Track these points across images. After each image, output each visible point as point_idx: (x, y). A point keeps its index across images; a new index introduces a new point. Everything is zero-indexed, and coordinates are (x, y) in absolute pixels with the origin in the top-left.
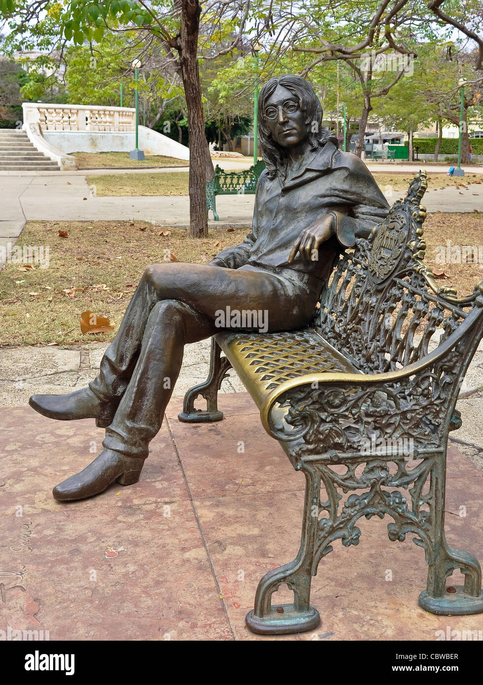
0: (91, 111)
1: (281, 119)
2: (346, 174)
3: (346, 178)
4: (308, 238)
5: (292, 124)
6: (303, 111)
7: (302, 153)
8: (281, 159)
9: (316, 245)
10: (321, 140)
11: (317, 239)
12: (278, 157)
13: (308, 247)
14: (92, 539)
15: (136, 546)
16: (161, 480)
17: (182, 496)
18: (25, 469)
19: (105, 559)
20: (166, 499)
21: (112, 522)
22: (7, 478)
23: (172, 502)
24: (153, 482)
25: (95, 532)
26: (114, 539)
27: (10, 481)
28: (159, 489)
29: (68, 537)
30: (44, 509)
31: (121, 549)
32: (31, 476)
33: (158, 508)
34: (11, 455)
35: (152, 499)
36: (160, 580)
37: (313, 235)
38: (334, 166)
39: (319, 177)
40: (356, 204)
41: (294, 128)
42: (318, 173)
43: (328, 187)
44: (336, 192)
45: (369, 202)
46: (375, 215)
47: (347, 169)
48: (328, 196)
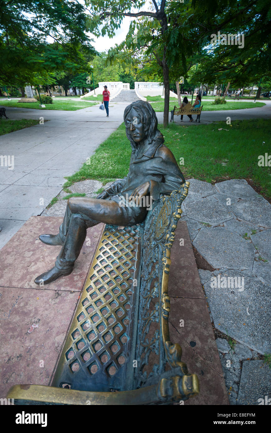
2: (161, 160)
3: (161, 162)
4: (137, 194)
5: (137, 131)
6: (143, 124)
10: (154, 138)
12: (135, 145)
14: (32, 315)
15: (43, 325)
16: (78, 275)
17: (79, 288)
18: (42, 257)
19: (27, 333)
20: (73, 290)
21: (46, 302)
22: (33, 262)
23: (74, 292)
24: (75, 275)
25: (36, 309)
26: (39, 317)
27: (33, 264)
28: (74, 281)
29: (26, 310)
30: (31, 286)
31: (37, 326)
32: (41, 262)
33: (67, 295)
34: (43, 246)
35: (68, 288)
36: (36, 358)
37: (139, 193)
38: (156, 155)
39: (149, 160)
40: (166, 175)
41: (138, 133)
42: (148, 158)
43: (152, 165)
44: (156, 169)
45: (172, 175)
46: (174, 182)
47: (162, 158)
48: (151, 170)
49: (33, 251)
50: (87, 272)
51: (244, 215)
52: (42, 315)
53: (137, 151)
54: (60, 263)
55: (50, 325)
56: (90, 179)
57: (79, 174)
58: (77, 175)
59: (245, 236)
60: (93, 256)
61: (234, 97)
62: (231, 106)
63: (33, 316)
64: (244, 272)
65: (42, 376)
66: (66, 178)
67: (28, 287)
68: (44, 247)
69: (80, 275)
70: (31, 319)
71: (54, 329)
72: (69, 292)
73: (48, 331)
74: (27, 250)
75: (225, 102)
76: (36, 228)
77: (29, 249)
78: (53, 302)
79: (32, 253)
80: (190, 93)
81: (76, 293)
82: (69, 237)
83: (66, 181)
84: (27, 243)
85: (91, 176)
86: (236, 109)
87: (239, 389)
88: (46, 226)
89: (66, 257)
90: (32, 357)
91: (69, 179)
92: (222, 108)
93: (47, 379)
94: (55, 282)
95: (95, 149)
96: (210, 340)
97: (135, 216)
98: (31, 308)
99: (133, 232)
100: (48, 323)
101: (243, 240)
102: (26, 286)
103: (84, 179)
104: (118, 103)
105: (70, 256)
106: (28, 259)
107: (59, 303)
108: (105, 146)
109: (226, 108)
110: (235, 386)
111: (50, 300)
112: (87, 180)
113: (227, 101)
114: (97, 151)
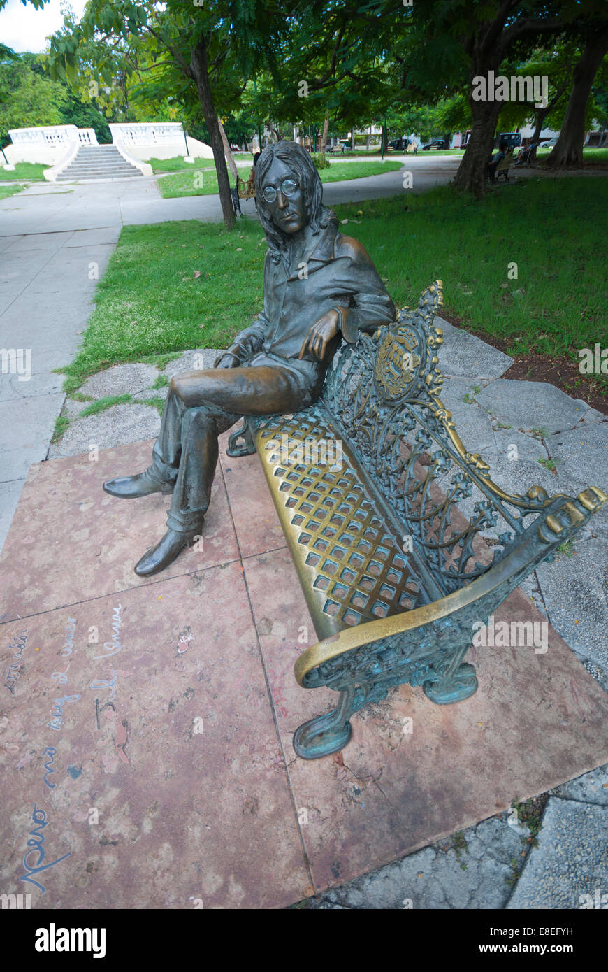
0: (155, 127)
1: (281, 205)
2: (348, 263)
3: (349, 267)
4: (316, 337)
5: (292, 208)
6: (303, 190)
7: (304, 238)
8: (284, 244)
9: (324, 345)
10: (322, 222)
11: (325, 339)
12: (281, 242)
13: (316, 347)
14: (167, 626)
15: (202, 631)
16: (217, 536)
17: (233, 556)
18: (115, 531)
19: (178, 654)
20: (222, 562)
21: (182, 598)
22: (103, 544)
23: (226, 565)
24: (212, 539)
25: (169, 615)
26: (184, 624)
27: (105, 548)
28: (216, 548)
29: (149, 625)
30: (130, 585)
31: (190, 638)
32: (120, 539)
33: (216, 574)
34: (105, 512)
35: (212, 563)
36: (223, 680)
37: (320, 334)
38: (337, 255)
39: (322, 267)
40: (357, 292)
41: (295, 213)
42: (321, 264)
43: (330, 278)
44: (339, 283)
45: (369, 291)
46: (375, 304)
47: (349, 257)
48: (331, 287)
49: (88, 525)
50: (231, 526)
51: (452, 368)
52: (188, 619)
53: (286, 255)
54: (181, 520)
55: (214, 626)
56: (123, 362)
57: (89, 357)
58: (83, 359)
59: (466, 399)
60: (226, 498)
61: (339, 153)
62: (343, 172)
63: (172, 627)
64: (487, 450)
65: (251, 699)
66: (58, 371)
67: (125, 588)
68: (109, 513)
69: (222, 535)
70: (170, 633)
71: (227, 630)
72: (218, 568)
73: (218, 636)
74: (72, 529)
75: (328, 165)
76: (61, 485)
77: (74, 525)
78: (197, 594)
79: (87, 530)
80: (243, 147)
81: (231, 565)
82: (191, 460)
83: (63, 378)
84: (62, 516)
85: (120, 355)
86: (354, 178)
87: (542, 596)
88: (85, 473)
89: (190, 504)
90: (213, 682)
91: (69, 371)
92: (327, 177)
93: (263, 700)
94: (176, 561)
95: (90, 298)
96: (482, 551)
97: (311, 387)
98: (157, 618)
99: (312, 419)
100: (209, 626)
101: (466, 405)
102: (118, 587)
103: (106, 366)
104: (81, 181)
105: (197, 500)
106: (88, 544)
107: (210, 590)
108: (110, 285)
109: (333, 176)
110: (537, 595)
111: (188, 592)
112: (116, 367)
113: (333, 161)
114: (97, 301)
